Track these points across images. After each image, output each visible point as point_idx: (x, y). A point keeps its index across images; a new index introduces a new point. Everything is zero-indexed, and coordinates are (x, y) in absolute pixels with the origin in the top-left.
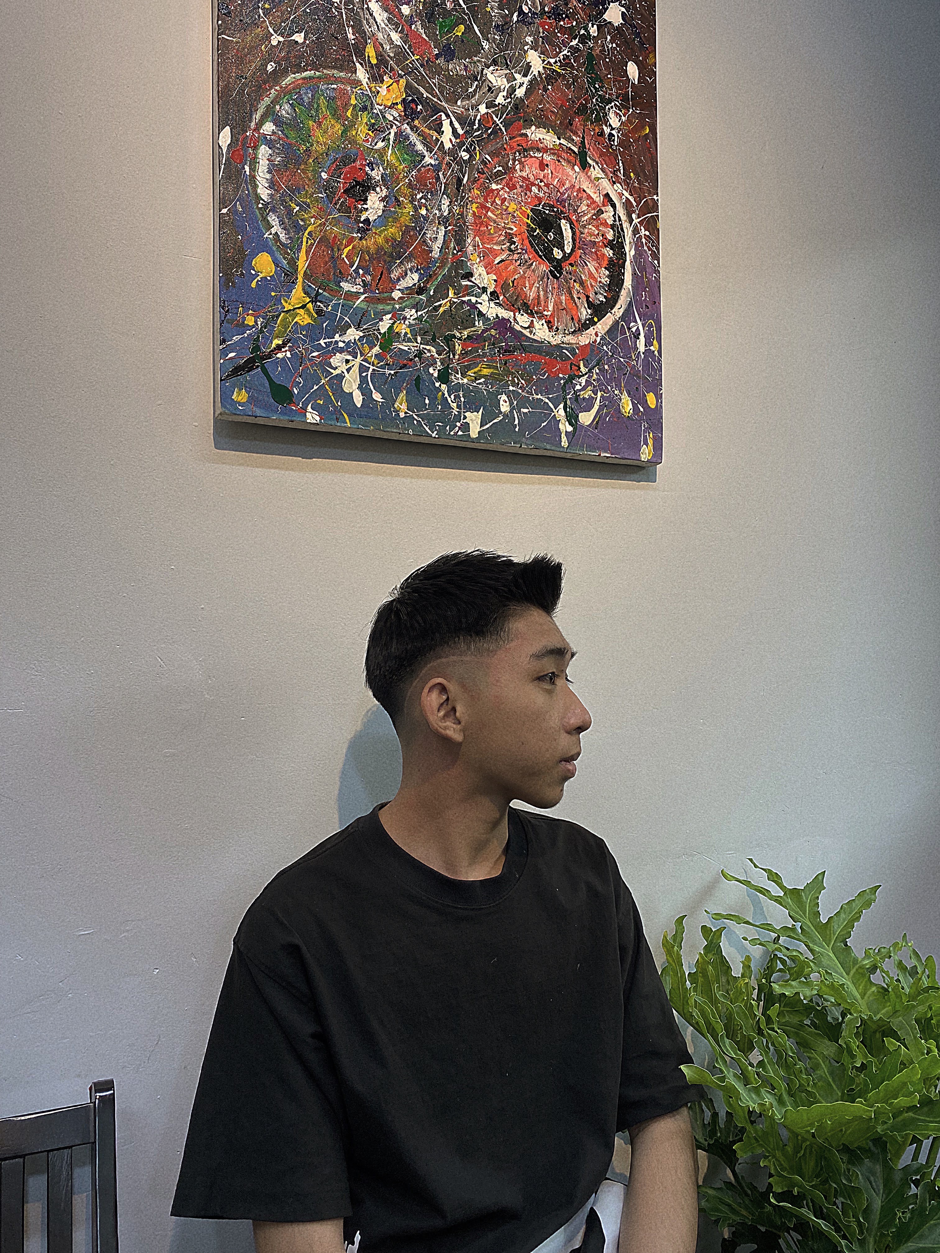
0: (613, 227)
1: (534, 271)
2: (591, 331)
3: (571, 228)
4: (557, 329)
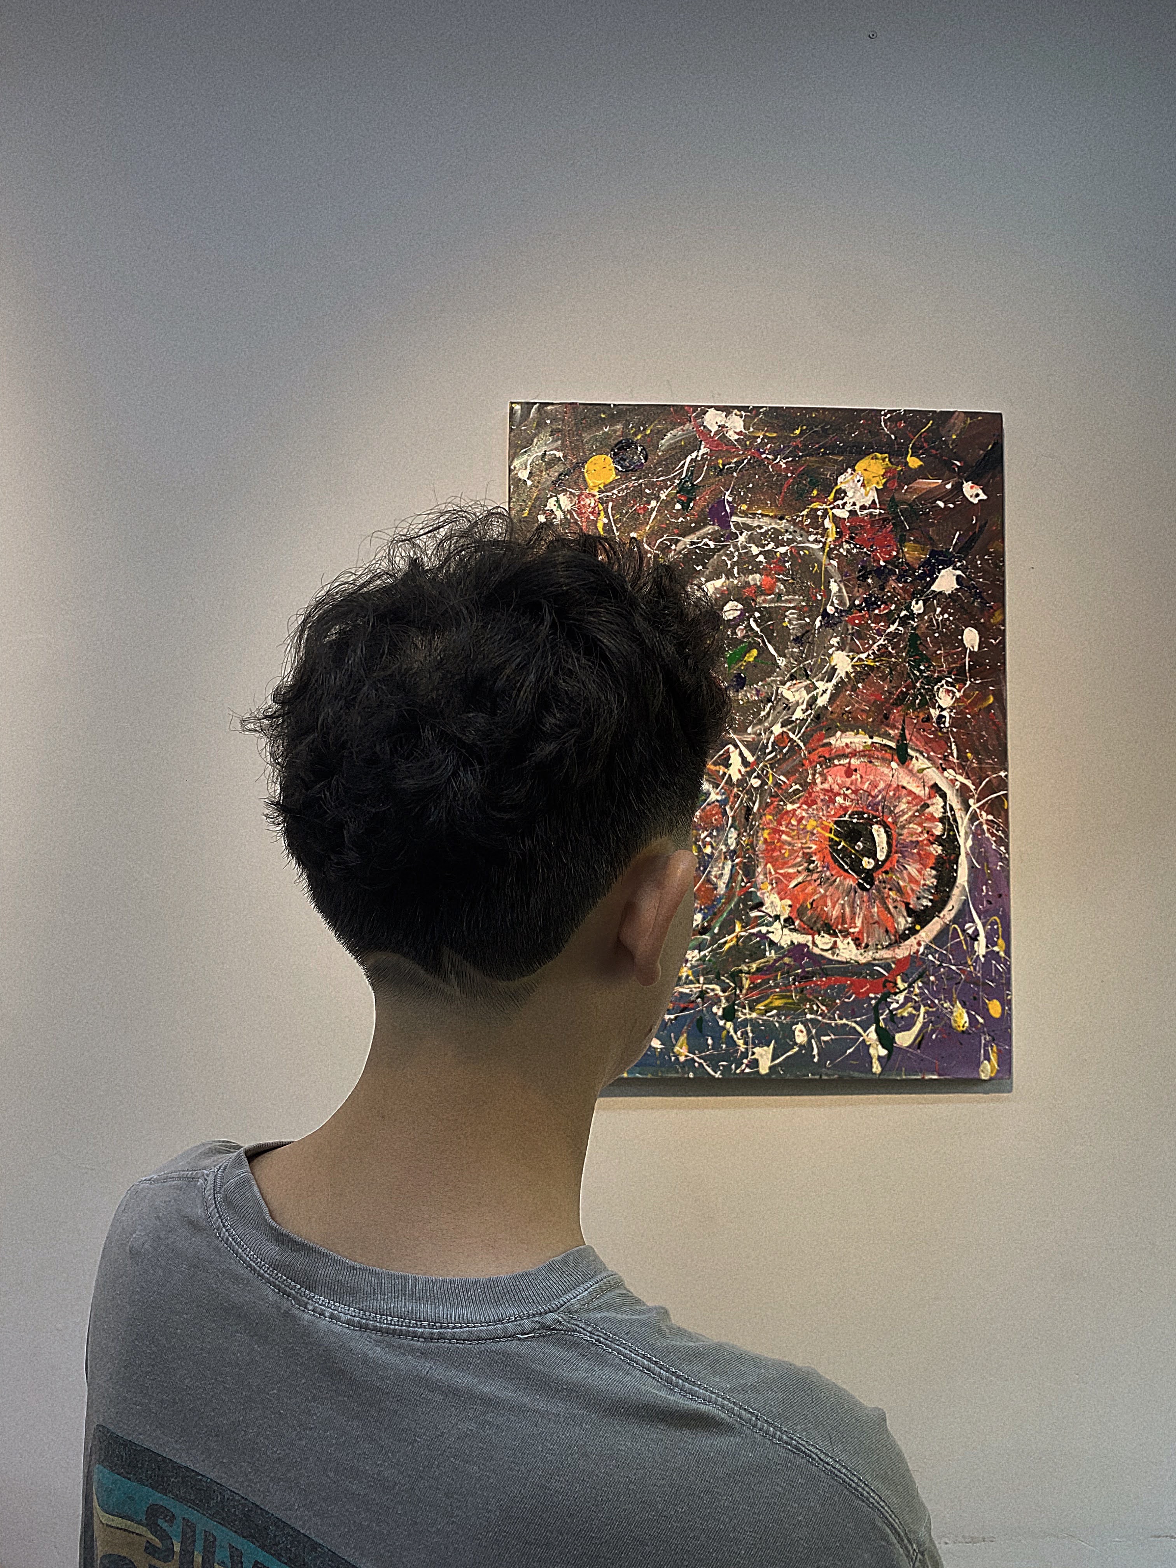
0: (941, 820)
1: (837, 887)
2: (912, 940)
3: (886, 832)
4: (867, 946)
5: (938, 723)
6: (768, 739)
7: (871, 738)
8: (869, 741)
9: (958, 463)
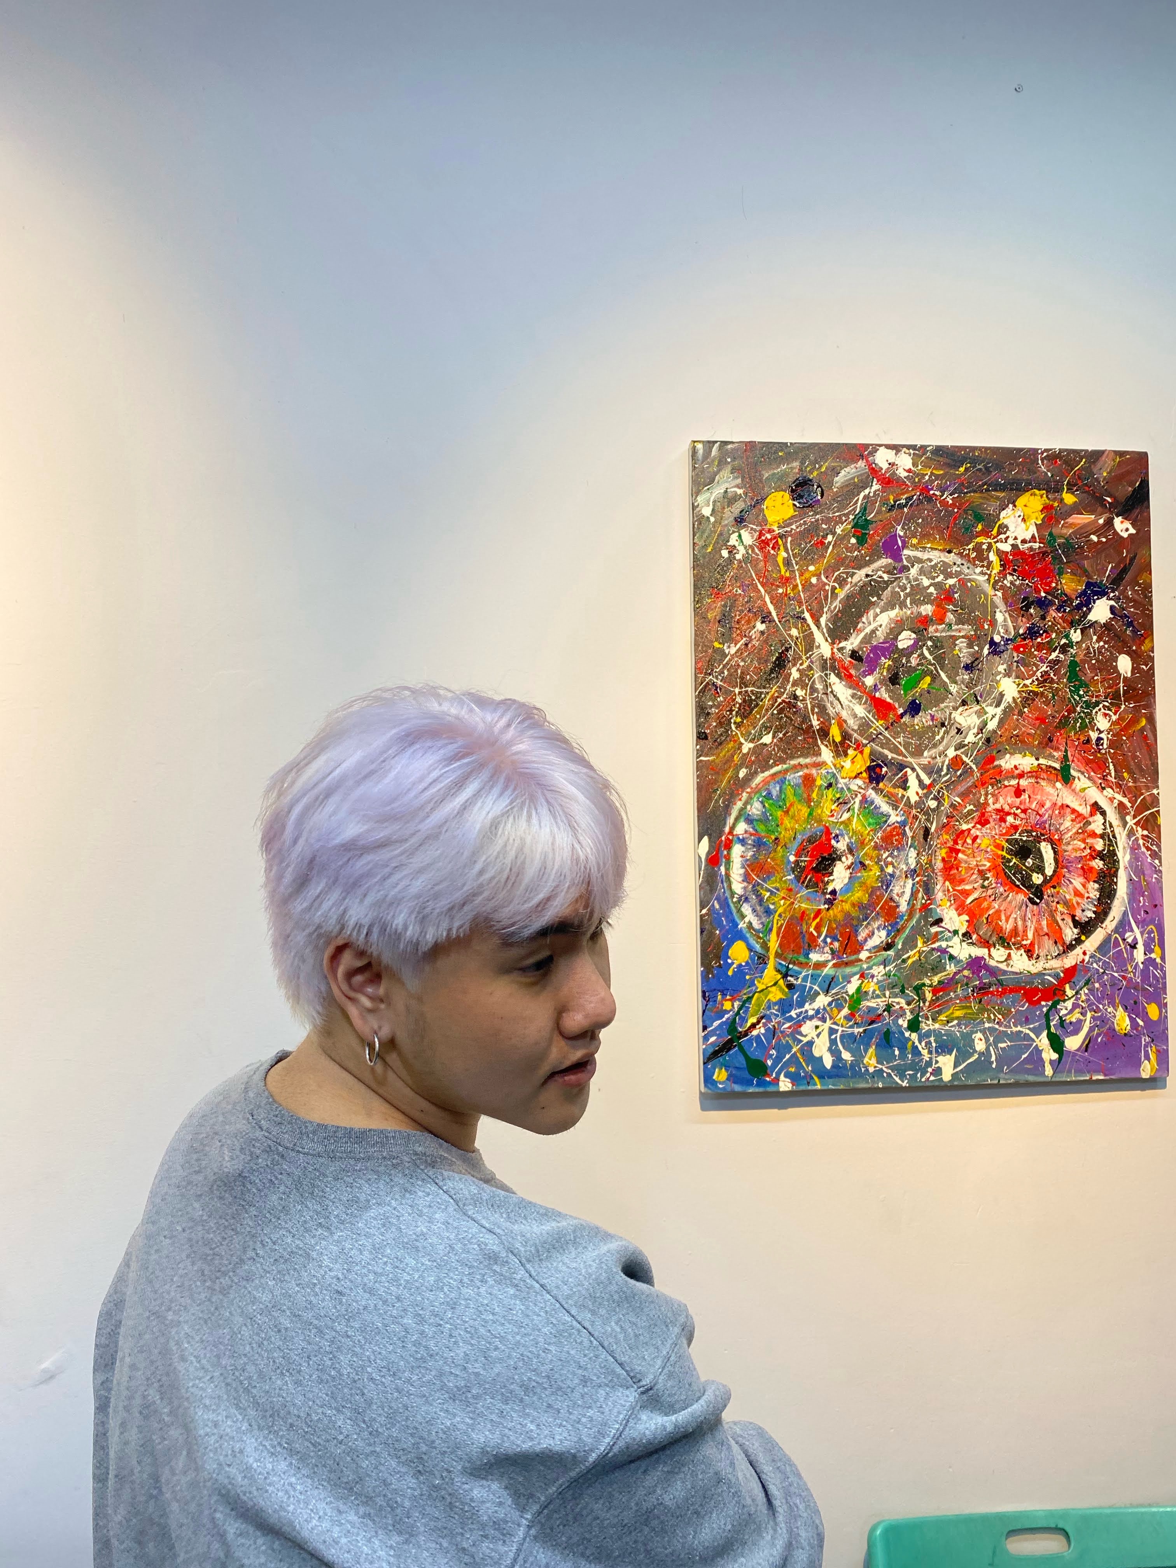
0: (1102, 836)
1: (1010, 902)
2: (1078, 950)
3: (1053, 848)
4: (1038, 957)
5: (1097, 745)
6: (943, 763)
7: (1037, 759)
8: (1036, 763)
9: (1109, 499)
